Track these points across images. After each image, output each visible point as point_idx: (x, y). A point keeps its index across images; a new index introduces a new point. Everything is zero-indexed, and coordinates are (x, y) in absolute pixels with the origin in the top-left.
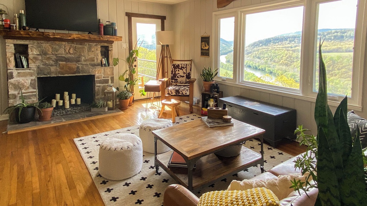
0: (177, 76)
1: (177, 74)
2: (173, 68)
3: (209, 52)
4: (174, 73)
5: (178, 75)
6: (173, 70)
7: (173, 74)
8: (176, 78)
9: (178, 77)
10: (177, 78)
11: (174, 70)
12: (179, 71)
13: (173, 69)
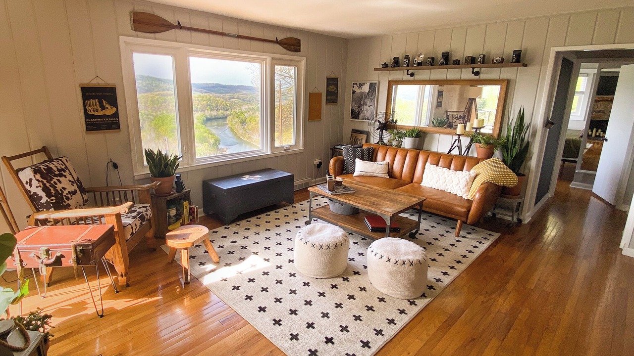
0: (64, 197)
1: (61, 190)
2: (41, 179)
3: (119, 120)
4: (52, 191)
5: (65, 192)
6: (44, 184)
7: (53, 196)
8: (65, 202)
9: (68, 199)
10: (67, 202)
11: (48, 185)
12: (60, 182)
13: (45, 181)
